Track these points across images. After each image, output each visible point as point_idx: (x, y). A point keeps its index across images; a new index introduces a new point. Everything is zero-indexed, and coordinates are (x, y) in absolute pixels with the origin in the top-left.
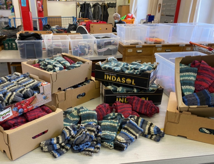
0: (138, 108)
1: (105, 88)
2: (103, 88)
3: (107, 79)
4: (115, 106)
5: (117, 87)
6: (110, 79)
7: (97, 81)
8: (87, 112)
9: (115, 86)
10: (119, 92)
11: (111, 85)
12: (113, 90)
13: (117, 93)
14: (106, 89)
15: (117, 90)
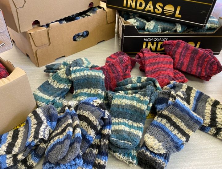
0: (186, 63)
1: (124, 23)
2: (120, 23)
3: (129, 6)
4: (140, 57)
5: (145, 21)
6: (133, 5)
7: (111, 9)
8: (86, 74)
9: (142, 20)
10: (149, 31)
11: (134, 18)
12: (137, 27)
13: (146, 33)
14: (125, 25)
15: (146, 28)
